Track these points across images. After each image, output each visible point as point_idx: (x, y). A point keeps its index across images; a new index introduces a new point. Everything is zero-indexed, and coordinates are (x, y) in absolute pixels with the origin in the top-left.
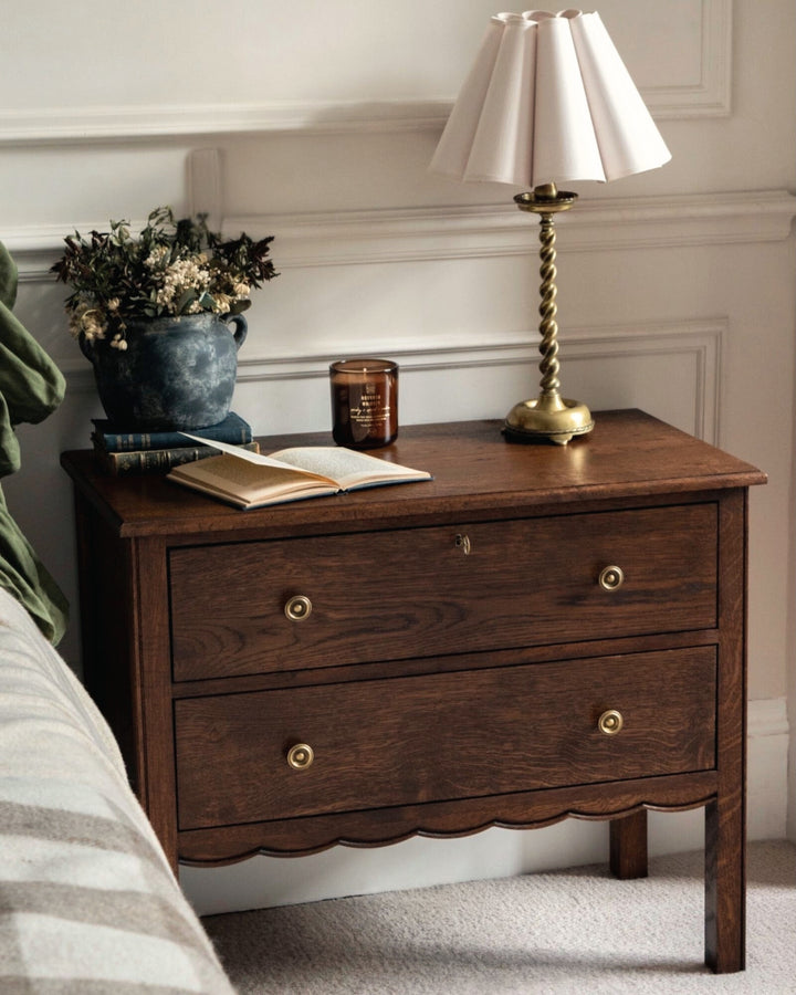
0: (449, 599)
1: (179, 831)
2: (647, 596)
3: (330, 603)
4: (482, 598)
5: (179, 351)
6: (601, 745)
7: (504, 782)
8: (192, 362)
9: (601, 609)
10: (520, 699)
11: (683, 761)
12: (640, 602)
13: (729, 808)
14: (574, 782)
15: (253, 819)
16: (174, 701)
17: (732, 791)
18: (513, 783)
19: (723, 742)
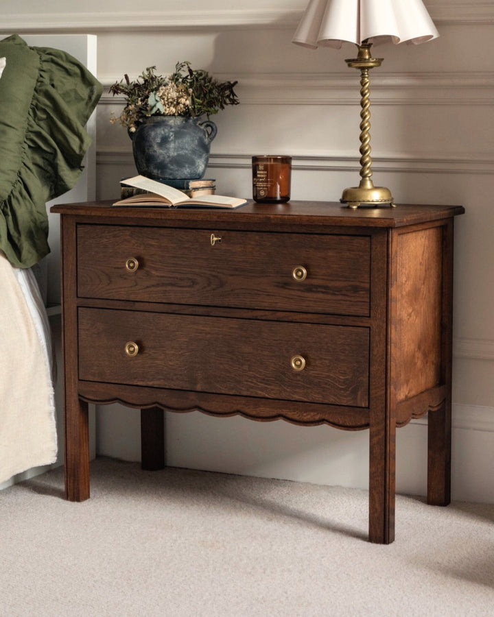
0: (213, 273)
1: (79, 380)
2: (326, 289)
3: (153, 266)
4: (232, 275)
5: (153, 134)
6: (298, 378)
7: (243, 389)
8: (159, 140)
9: (299, 293)
10: (252, 340)
11: (349, 398)
12: (323, 293)
13: (377, 435)
14: (283, 397)
15: (113, 382)
16: (78, 307)
17: (378, 424)
18: (248, 390)
19: (373, 391)
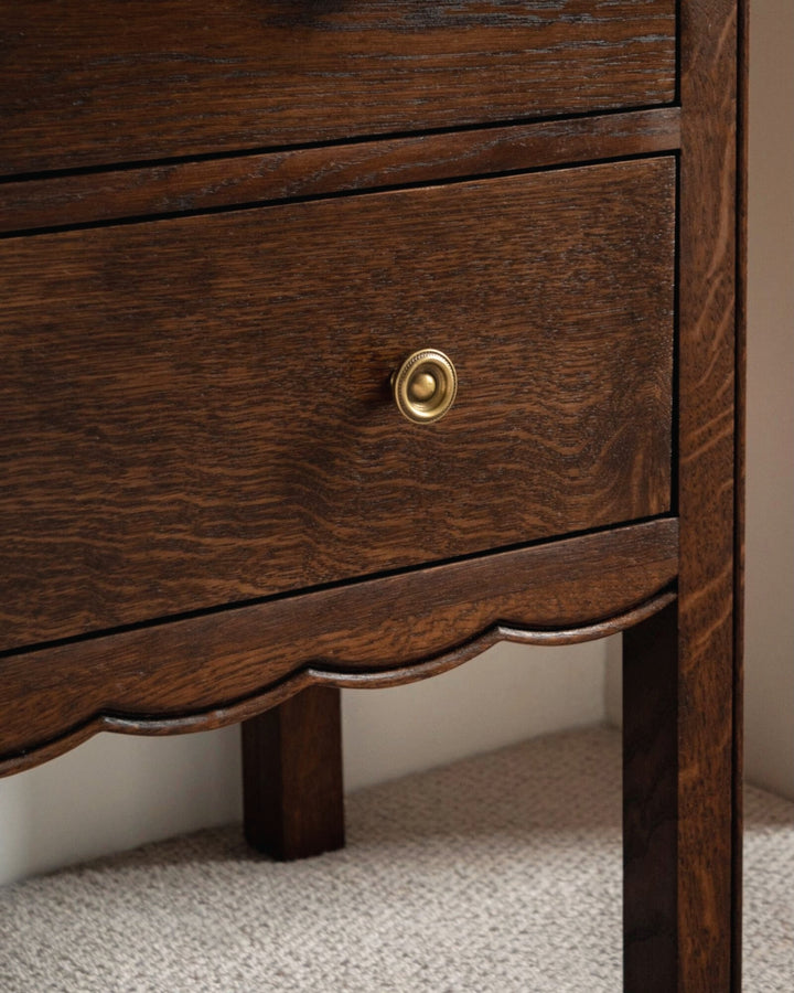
7: (129, 589)
10: (170, 324)
11: (598, 494)
13: (705, 622)
17: (711, 573)
19: (690, 436)
